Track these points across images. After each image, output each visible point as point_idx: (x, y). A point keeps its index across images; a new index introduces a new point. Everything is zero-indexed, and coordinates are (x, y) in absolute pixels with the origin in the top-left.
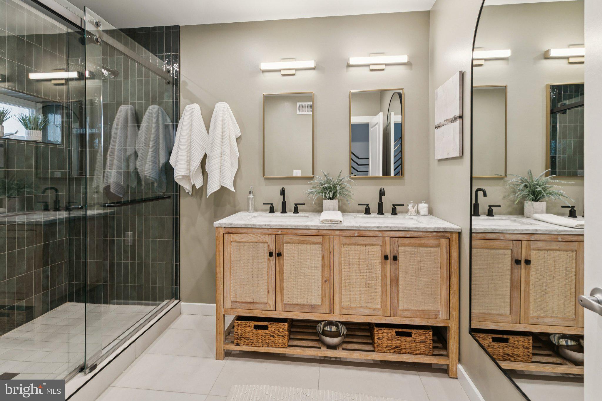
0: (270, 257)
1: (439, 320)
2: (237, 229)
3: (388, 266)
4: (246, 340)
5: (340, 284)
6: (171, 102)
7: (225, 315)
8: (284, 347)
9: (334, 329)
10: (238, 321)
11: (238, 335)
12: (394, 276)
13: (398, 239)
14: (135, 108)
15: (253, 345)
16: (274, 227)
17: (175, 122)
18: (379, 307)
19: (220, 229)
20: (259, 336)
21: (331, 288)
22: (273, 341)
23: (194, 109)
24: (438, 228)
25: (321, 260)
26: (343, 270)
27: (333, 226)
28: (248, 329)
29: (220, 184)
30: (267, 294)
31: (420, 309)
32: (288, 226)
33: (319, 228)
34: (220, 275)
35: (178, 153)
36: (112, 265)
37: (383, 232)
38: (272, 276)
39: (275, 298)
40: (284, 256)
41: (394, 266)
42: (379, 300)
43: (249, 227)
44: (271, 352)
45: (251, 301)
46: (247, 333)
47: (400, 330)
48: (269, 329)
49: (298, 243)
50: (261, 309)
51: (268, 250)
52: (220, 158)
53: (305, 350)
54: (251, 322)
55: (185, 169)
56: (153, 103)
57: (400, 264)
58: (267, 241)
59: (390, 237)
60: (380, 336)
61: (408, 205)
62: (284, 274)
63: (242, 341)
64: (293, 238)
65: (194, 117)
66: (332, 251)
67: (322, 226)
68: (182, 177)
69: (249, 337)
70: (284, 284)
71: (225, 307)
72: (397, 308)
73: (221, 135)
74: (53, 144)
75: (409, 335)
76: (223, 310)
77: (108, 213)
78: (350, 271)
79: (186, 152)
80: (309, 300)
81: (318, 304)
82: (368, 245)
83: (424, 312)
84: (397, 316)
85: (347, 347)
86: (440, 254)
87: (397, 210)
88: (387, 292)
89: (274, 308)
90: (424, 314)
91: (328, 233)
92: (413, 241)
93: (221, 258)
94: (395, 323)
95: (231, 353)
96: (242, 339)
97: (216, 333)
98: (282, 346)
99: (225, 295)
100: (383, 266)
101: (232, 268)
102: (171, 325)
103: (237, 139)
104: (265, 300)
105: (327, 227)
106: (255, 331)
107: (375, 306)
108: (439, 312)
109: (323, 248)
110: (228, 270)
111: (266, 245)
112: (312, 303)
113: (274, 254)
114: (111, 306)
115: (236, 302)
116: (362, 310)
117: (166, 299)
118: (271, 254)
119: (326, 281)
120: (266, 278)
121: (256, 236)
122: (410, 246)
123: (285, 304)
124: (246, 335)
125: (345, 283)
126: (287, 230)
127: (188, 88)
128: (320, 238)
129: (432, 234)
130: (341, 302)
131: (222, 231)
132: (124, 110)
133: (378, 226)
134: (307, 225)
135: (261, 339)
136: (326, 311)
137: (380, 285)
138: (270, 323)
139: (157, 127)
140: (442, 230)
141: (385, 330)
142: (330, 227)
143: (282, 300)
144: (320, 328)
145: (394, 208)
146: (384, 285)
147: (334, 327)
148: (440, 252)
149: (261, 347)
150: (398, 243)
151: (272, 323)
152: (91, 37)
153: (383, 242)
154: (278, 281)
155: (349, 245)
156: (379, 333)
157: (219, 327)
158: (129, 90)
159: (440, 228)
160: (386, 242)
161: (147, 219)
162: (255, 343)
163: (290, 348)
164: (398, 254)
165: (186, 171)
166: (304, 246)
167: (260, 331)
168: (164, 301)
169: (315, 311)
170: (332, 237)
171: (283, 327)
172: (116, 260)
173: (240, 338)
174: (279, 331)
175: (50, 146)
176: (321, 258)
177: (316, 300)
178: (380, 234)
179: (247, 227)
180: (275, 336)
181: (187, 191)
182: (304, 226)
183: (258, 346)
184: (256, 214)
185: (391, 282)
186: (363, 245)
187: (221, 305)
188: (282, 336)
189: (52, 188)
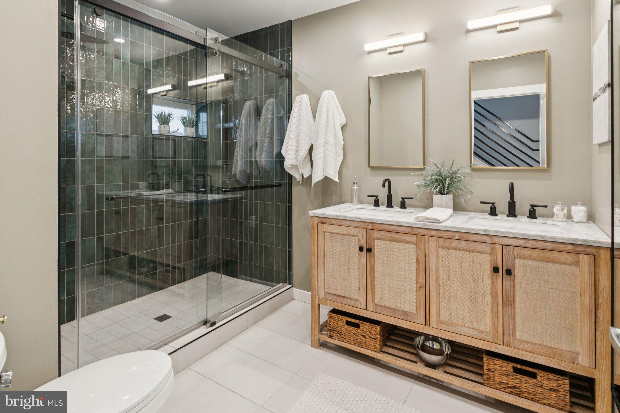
0: (360, 252)
1: (577, 366)
2: (329, 220)
3: (500, 281)
4: (339, 334)
5: (438, 294)
6: (284, 94)
7: (320, 305)
8: (376, 352)
9: (437, 346)
10: (331, 313)
11: (330, 327)
12: (508, 295)
13: (514, 248)
14: (257, 102)
15: (345, 341)
16: (364, 221)
17: (287, 113)
18: (488, 331)
19: (315, 218)
20: (351, 333)
21: (426, 296)
22: (365, 342)
23: (303, 100)
24: (574, 239)
25: (415, 262)
26: (441, 277)
27: (429, 225)
28: (340, 323)
29: (324, 174)
30: (358, 290)
31: (548, 345)
32: (378, 220)
33: (412, 226)
34: (315, 263)
35: (289, 142)
36: (241, 243)
37: (493, 238)
38: (363, 272)
39: (366, 297)
40: (375, 253)
41: (508, 281)
42: (488, 320)
43: (340, 218)
44: (363, 352)
45: (343, 295)
46: (339, 327)
47: (519, 366)
48: (361, 328)
49: (390, 241)
50: (352, 305)
51: (359, 244)
52: (324, 148)
53: (398, 360)
54: (343, 316)
55: (294, 158)
56: (270, 97)
57: (516, 281)
58: (358, 235)
59: (502, 245)
60: (491, 367)
61: (553, 207)
62: (376, 272)
63: (335, 334)
64: (384, 234)
65: (302, 108)
66: (428, 253)
67: (416, 224)
68: (291, 166)
69: (341, 331)
70: (375, 282)
71: (319, 296)
72: (513, 336)
73: (326, 124)
74: (202, 138)
75: (533, 376)
76: (317, 299)
77: (237, 197)
78: (449, 280)
79: (295, 142)
80: (402, 305)
81: (412, 311)
82: (472, 251)
83: (555, 350)
84: (513, 346)
85: (449, 370)
86: (579, 276)
87: (537, 212)
88: (499, 314)
89: (365, 307)
90: (553, 353)
91: (423, 232)
92: (536, 253)
93: (315, 247)
94: (509, 355)
95: (327, 345)
96: (334, 332)
97: (312, 321)
98: (374, 350)
99: (319, 284)
100: (493, 280)
101: (325, 259)
102: (283, 307)
103: (342, 128)
104: (356, 297)
105: (420, 225)
106: (346, 327)
107: (483, 328)
108: (577, 355)
109: (417, 248)
110: (322, 260)
111: (357, 238)
112: (406, 310)
113: (365, 249)
114: (240, 280)
115: (329, 293)
116: (466, 330)
117: (282, 282)
118: (361, 249)
119: (420, 287)
120: (357, 273)
121: (347, 229)
122: (532, 260)
123: (376, 305)
124: (339, 329)
125: (444, 293)
126: (378, 225)
127: (299, 79)
128: (414, 237)
129: (566, 247)
130: (438, 315)
131: (316, 220)
132: (248, 105)
133: (485, 230)
134: (399, 221)
135: (353, 337)
136: (421, 321)
137: (489, 303)
138: (362, 322)
139: (273, 119)
140: (581, 242)
141: (499, 362)
142: (425, 225)
143: (373, 301)
144: (419, 341)
145: (532, 209)
146: (494, 304)
147: (438, 344)
148: (579, 272)
149: (352, 344)
150: (513, 253)
151: (364, 322)
152: (212, 51)
153: (492, 250)
154: (369, 278)
155: (448, 248)
156: (490, 363)
157: (314, 315)
158: (253, 86)
159: (578, 240)
160: (496, 250)
161: (266, 205)
162: (347, 340)
163: (382, 354)
164: (513, 267)
165: (295, 161)
166: (396, 245)
167: (351, 328)
168: (279, 284)
169: (408, 319)
170: (427, 237)
171: (374, 329)
172: (244, 240)
173: (333, 330)
174: (371, 333)
175: (199, 140)
176: (415, 260)
177: (409, 306)
178: (488, 240)
179: (338, 218)
180: (367, 337)
181: (298, 180)
182: (395, 222)
183: (350, 343)
184: (360, 206)
185: (504, 302)
186: (466, 250)
187: (315, 294)
188: (374, 339)
189: (200, 175)
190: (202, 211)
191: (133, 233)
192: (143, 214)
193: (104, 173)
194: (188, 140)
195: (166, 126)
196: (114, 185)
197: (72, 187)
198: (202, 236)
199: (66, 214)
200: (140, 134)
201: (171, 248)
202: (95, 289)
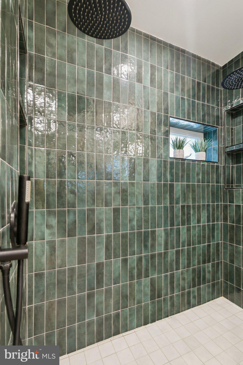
175: (211, 164)
190: (213, 237)
191: (153, 257)
192: (161, 237)
193: (127, 196)
194: (201, 163)
195: (181, 150)
196: (137, 207)
197: (100, 209)
198: (214, 260)
199: (95, 235)
200: (159, 158)
201: (187, 272)
202: (120, 311)
